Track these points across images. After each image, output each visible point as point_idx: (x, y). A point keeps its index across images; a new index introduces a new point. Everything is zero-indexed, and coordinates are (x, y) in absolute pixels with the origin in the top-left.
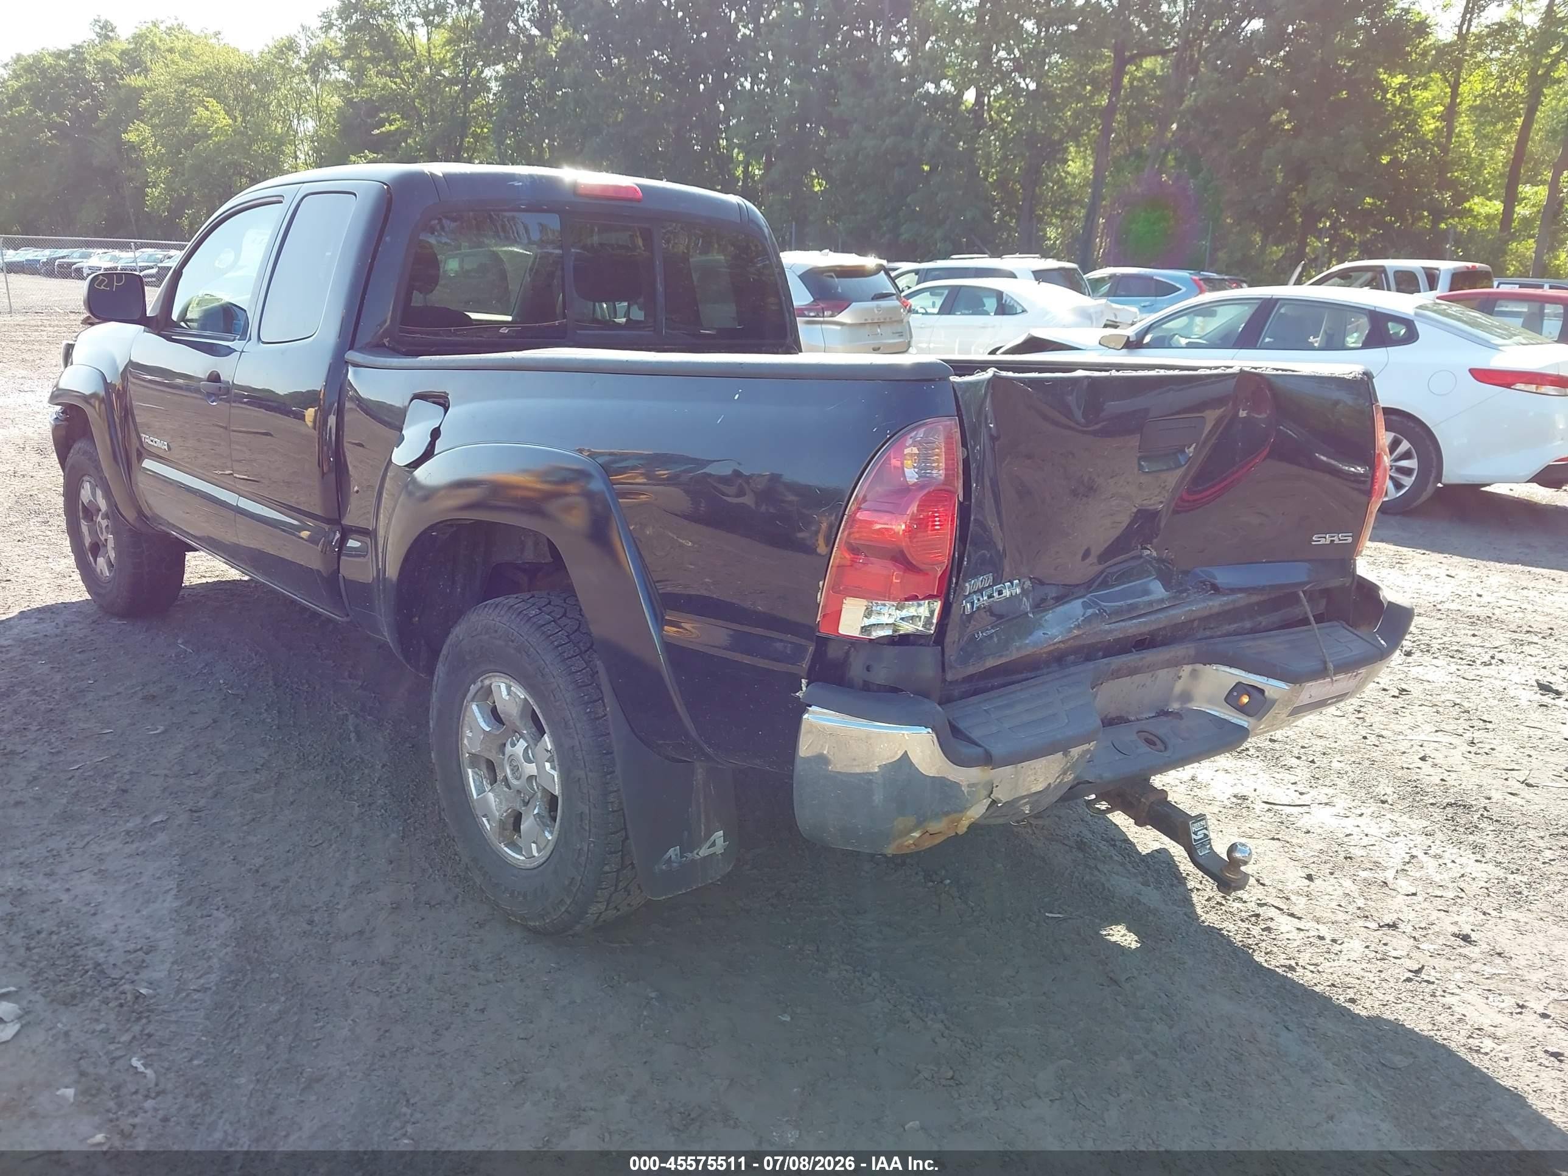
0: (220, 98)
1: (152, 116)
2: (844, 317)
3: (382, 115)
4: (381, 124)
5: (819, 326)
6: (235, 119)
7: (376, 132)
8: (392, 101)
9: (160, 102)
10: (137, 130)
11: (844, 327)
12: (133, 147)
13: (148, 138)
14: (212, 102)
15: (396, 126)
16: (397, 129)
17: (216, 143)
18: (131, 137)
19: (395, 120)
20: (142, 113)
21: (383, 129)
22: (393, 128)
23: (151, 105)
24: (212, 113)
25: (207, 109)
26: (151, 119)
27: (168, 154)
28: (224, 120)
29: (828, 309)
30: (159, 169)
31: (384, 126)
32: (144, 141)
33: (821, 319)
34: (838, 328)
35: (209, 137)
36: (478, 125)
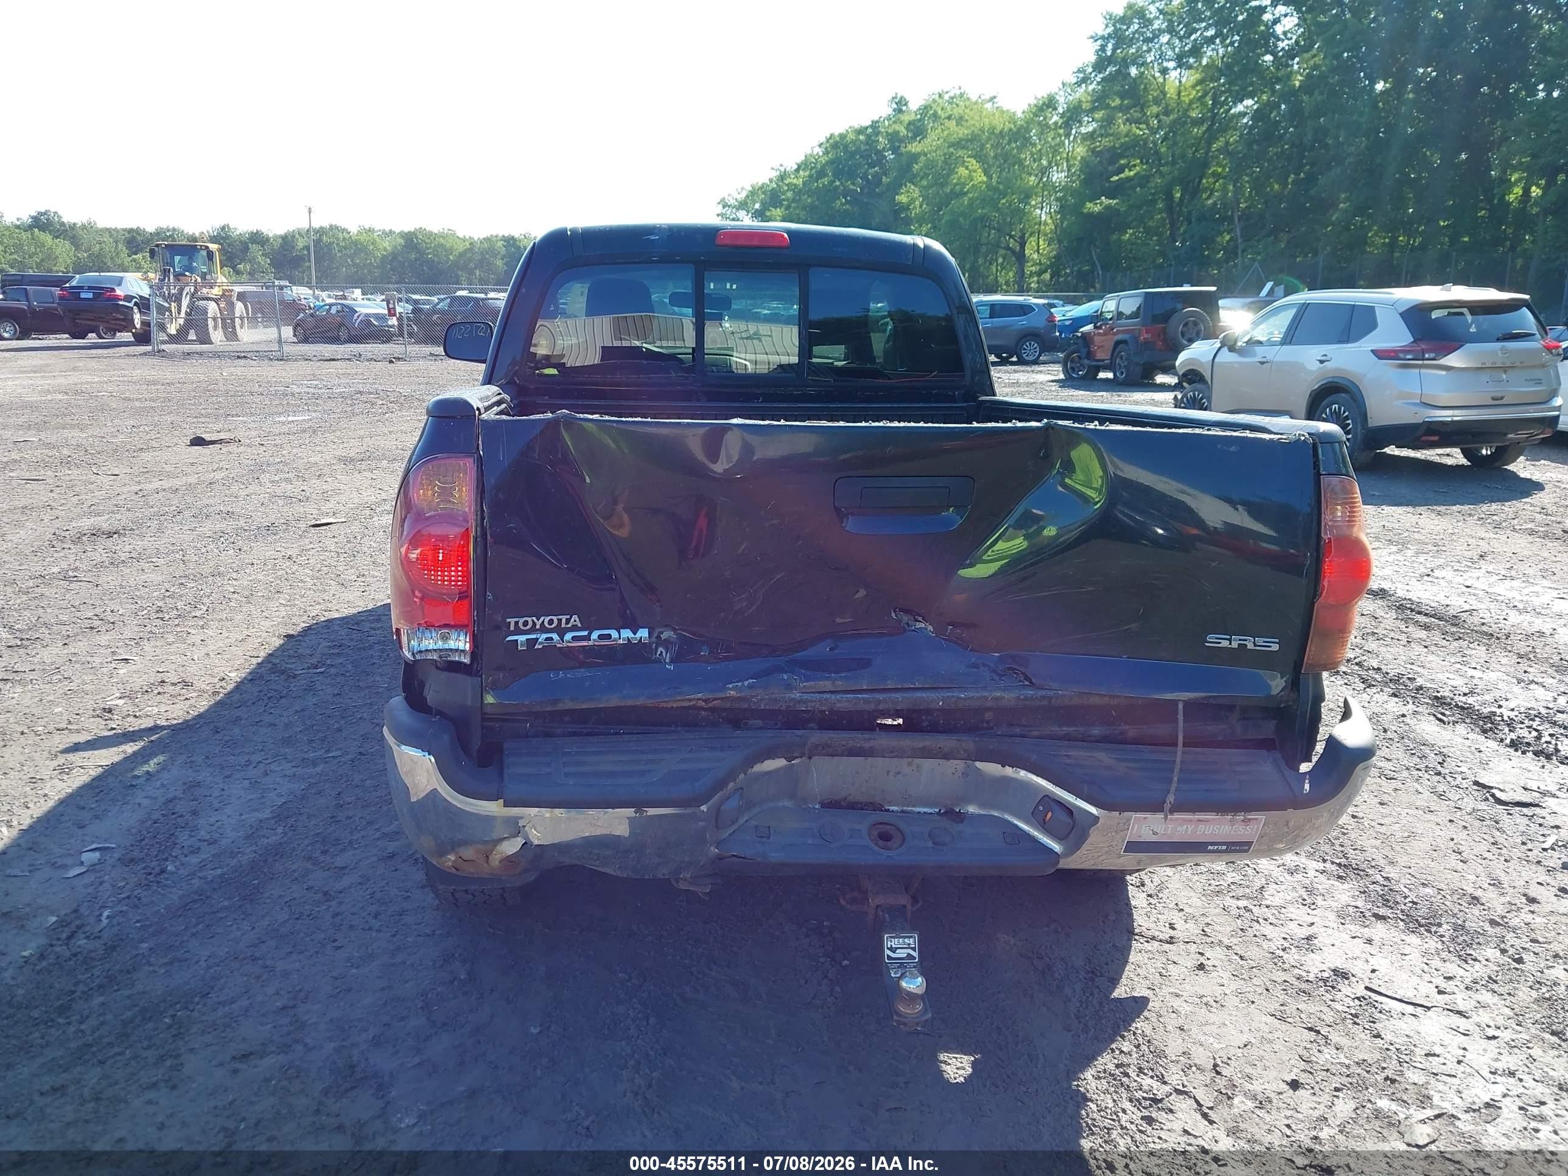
0: (980, 157)
1: (922, 179)
2: (1454, 360)
3: (1122, 162)
4: (1121, 170)
5: (1417, 371)
6: (990, 177)
7: (1116, 178)
8: (1134, 147)
9: (931, 165)
10: (908, 192)
11: (1451, 372)
12: (906, 208)
13: (917, 198)
14: (973, 163)
15: (1135, 172)
16: (1135, 174)
17: (970, 199)
18: (902, 198)
19: (1135, 166)
20: (915, 176)
21: (1122, 175)
22: (1132, 173)
23: (921, 169)
24: (970, 172)
25: (967, 168)
26: (920, 181)
27: (930, 211)
28: (980, 177)
29: (1429, 351)
30: (921, 226)
31: (1123, 171)
32: (913, 200)
33: (1420, 362)
34: (1444, 373)
35: (966, 193)
36: (1219, 165)
